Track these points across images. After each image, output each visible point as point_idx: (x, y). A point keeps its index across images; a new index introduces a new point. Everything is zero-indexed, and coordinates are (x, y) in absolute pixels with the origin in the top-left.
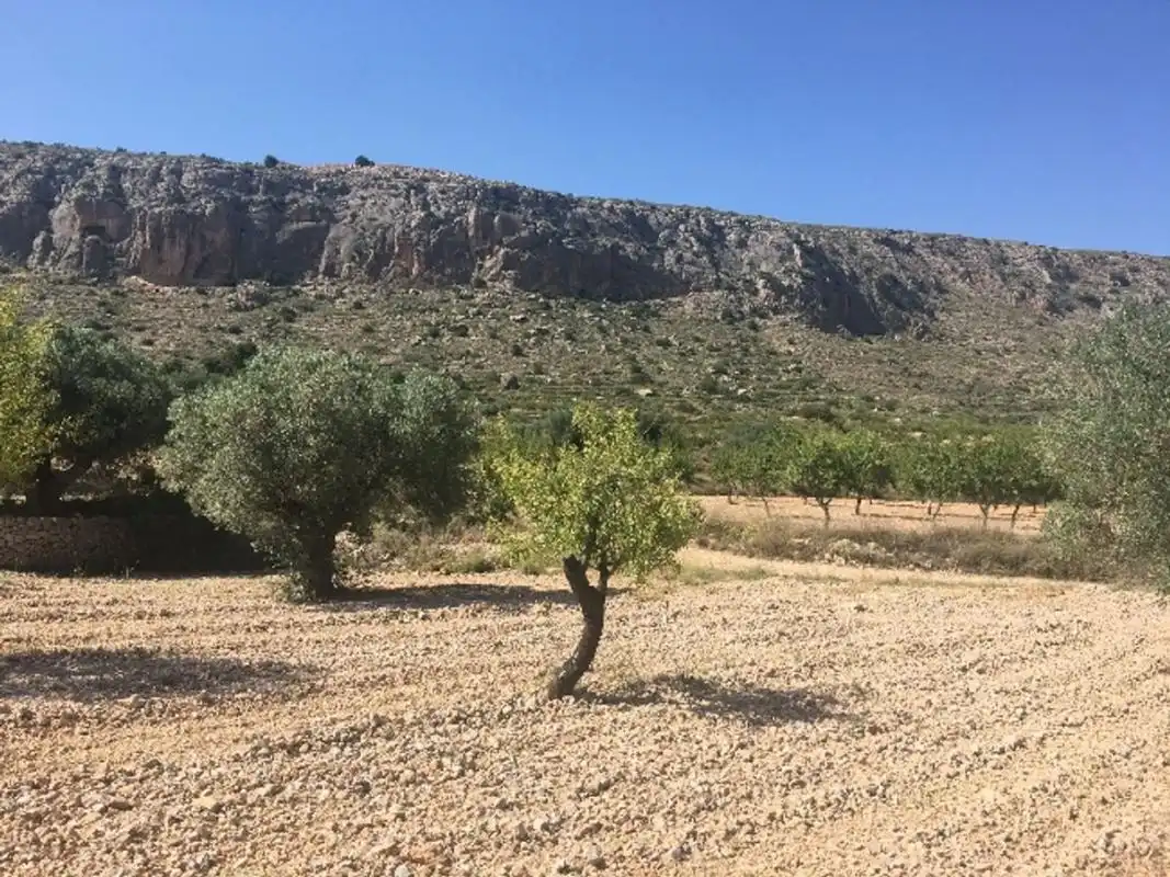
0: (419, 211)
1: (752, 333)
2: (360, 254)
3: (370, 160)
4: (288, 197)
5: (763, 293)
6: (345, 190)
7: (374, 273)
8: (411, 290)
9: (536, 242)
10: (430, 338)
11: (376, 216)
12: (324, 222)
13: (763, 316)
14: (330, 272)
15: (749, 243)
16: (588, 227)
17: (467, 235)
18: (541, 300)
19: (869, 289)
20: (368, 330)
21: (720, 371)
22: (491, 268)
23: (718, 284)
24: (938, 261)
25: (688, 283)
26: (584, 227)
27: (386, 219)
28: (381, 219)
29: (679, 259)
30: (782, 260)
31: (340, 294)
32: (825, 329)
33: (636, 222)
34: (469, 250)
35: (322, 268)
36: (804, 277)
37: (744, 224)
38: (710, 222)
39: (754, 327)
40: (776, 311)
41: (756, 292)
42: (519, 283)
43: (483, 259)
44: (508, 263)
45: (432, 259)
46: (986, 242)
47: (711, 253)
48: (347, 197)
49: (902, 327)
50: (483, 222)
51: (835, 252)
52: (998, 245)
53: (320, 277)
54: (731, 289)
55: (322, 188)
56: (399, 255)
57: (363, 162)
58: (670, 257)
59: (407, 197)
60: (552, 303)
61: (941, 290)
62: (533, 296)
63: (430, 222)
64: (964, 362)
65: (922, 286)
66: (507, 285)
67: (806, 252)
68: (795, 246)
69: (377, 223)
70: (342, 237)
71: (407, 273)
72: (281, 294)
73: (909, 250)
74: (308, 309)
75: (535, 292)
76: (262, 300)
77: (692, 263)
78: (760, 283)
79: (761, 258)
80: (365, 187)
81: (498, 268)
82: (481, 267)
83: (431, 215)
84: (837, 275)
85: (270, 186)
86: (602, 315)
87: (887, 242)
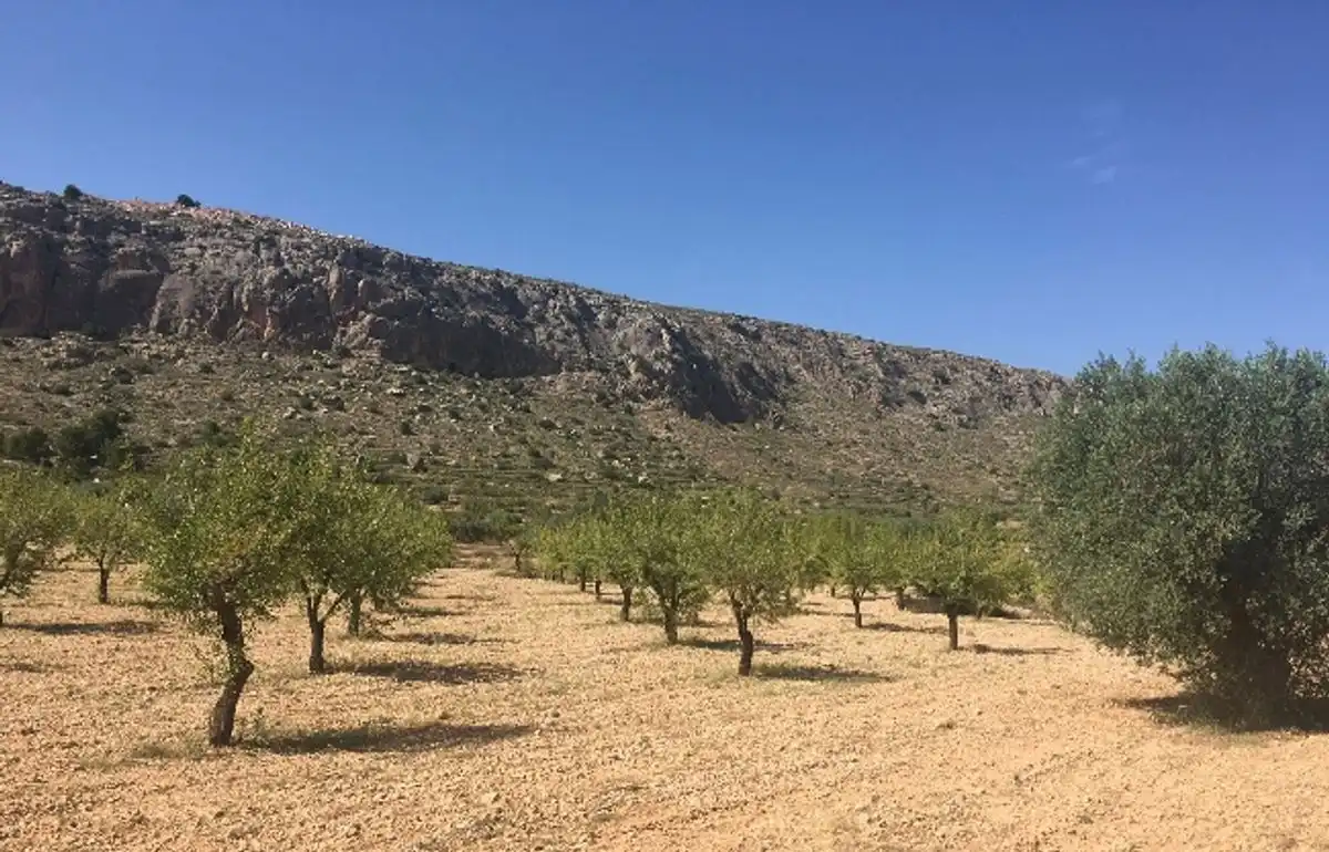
0: (271, 268)
1: (628, 417)
2: (202, 309)
3: (194, 200)
4: (112, 239)
5: (635, 377)
6: (179, 236)
7: (220, 332)
8: (265, 354)
9: (405, 310)
10: (304, 411)
11: (221, 268)
12: (155, 271)
13: (636, 400)
14: (164, 327)
15: (619, 323)
16: (456, 297)
17: (328, 298)
18: (414, 373)
19: (729, 377)
20: (228, 398)
21: (610, 456)
22: (356, 335)
23: (590, 365)
24: (786, 351)
25: (559, 363)
26: (451, 296)
27: (231, 272)
28: (226, 273)
29: (550, 336)
30: (650, 344)
31: (180, 354)
32: (693, 415)
33: (504, 295)
34: (329, 315)
35: (154, 322)
36: (674, 362)
37: (614, 304)
38: (580, 300)
39: (629, 410)
40: (649, 395)
41: (627, 375)
42: (386, 354)
43: (345, 325)
44: (375, 330)
45: (286, 321)
46: (823, 333)
47: (581, 332)
48: (182, 244)
49: (761, 416)
50: (346, 285)
51: (696, 337)
52: (835, 338)
53: (152, 332)
54: (605, 371)
55: (153, 231)
56: (248, 315)
57: (186, 201)
58: (540, 333)
59: (257, 251)
60: (426, 377)
61: (791, 380)
62: (405, 369)
63: (284, 282)
64: (821, 452)
65: (773, 376)
66: (375, 354)
67: (675, 337)
68: (663, 331)
69: (221, 277)
70: (178, 289)
71: (259, 335)
72: (106, 349)
73: (756, 337)
74: (144, 370)
75: (406, 363)
76: (84, 357)
77: (563, 341)
78: (632, 366)
79: (629, 340)
80: (204, 235)
81: (364, 335)
82: (344, 333)
83: (286, 272)
84: (702, 360)
85: (88, 225)
86: (478, 392)
87: (736, 328)
